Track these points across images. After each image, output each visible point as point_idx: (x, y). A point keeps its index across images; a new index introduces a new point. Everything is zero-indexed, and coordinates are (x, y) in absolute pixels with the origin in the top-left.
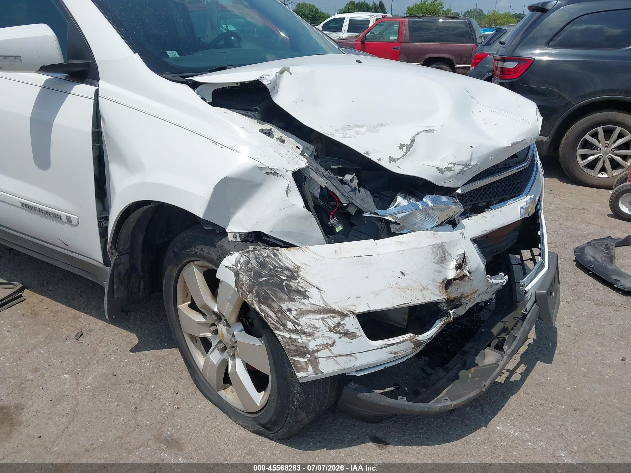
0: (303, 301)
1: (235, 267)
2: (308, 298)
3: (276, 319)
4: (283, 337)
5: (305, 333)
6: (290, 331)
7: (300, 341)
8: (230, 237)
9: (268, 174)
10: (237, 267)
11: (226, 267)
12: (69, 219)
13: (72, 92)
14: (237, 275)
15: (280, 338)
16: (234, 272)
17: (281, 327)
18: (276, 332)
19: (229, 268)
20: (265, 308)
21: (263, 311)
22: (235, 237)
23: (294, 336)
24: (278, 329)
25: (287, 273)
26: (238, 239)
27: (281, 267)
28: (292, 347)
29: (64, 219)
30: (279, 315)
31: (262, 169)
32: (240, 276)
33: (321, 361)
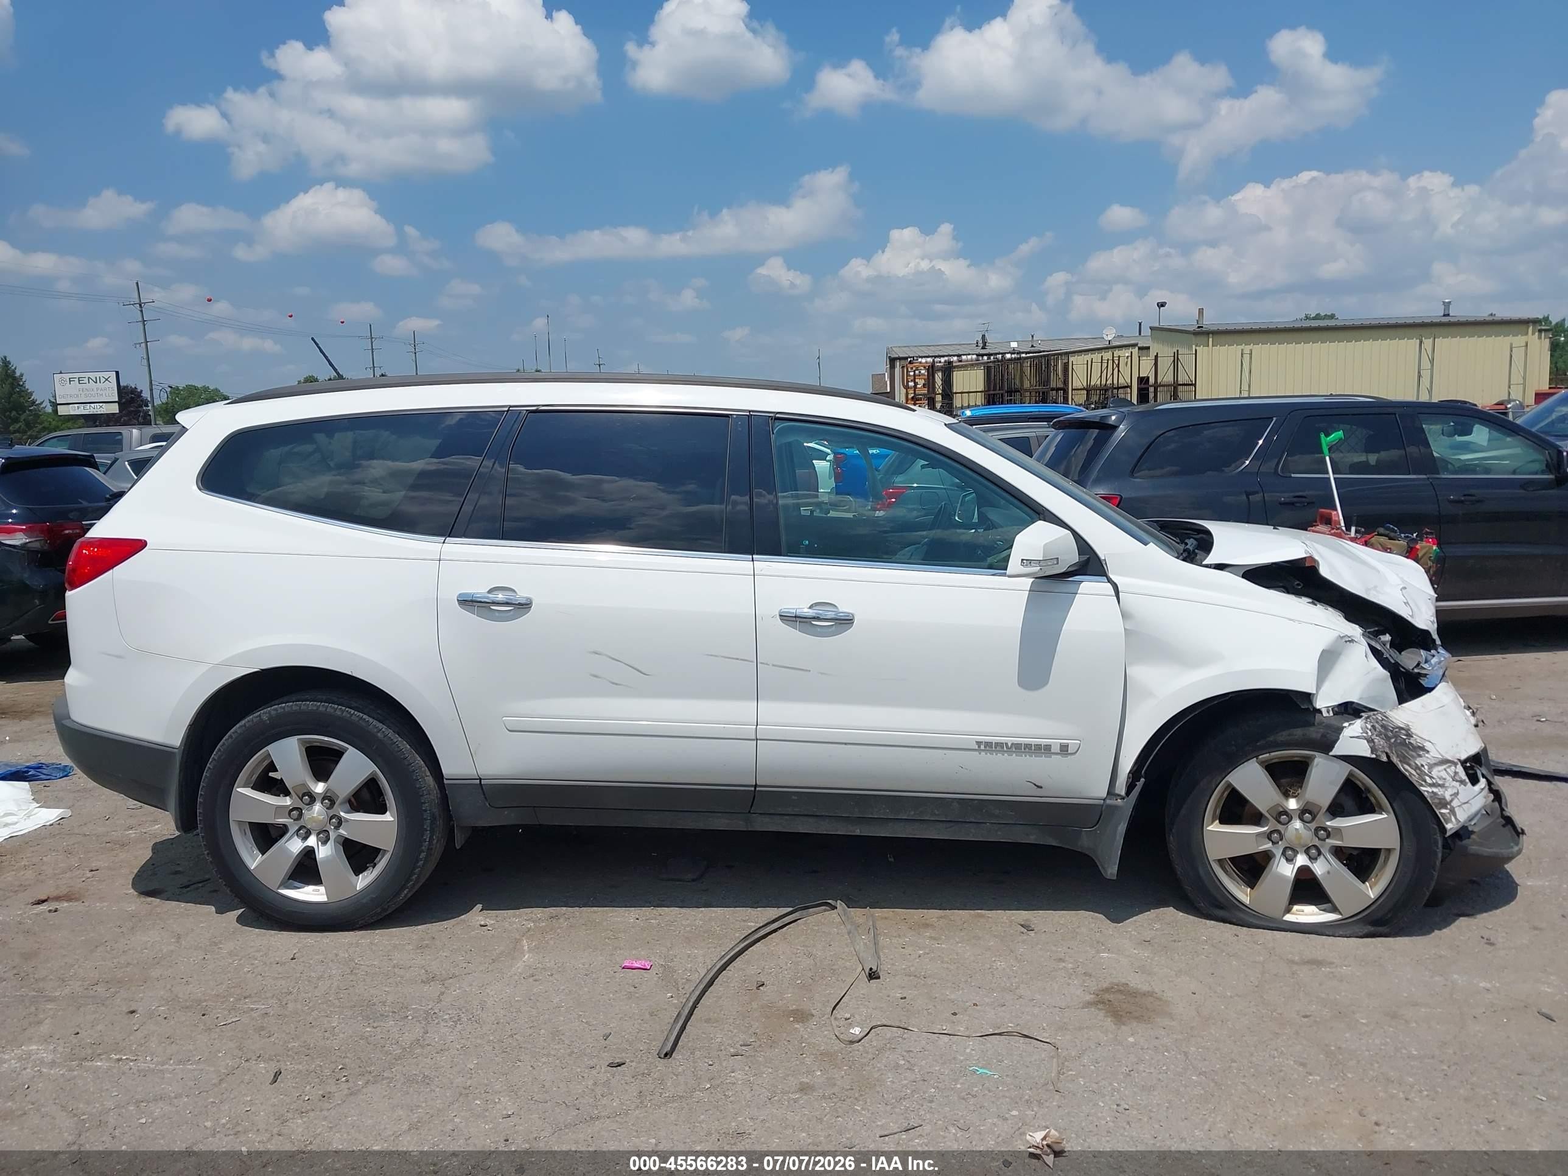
0: (1427, 755)
1: (1364, 735)
2: (1428, 752)
3: (1417, 776)
4: (1428, 792)
5: (1439, 785)
6: (1431, 785)
7: (1439, 793)
8: (1325, 714)
9: (1346, 642)
10: (1367, 733)
11: (1351, 737)
12: (1064, 749)
13: (1079, 592)
14: (1370, 741)
15: (1426, 794)
16: (1366, 739)
17: (1423, 783)
18: (1422, 789)
19: (1357, 737)
20: (1407, 767)
21: (1407, 770)
22: (1328, 712)
23: (1435, 790)
24: (1422, 785)
25: (1403, 732)
26: (1331, 714)
27: (1397, 728)
28: (1437, 801)
29: (1056, 749)
30: (1418, 771)
31: (1342, 638)
32: (1376, 740)
33: (1456, 809)
